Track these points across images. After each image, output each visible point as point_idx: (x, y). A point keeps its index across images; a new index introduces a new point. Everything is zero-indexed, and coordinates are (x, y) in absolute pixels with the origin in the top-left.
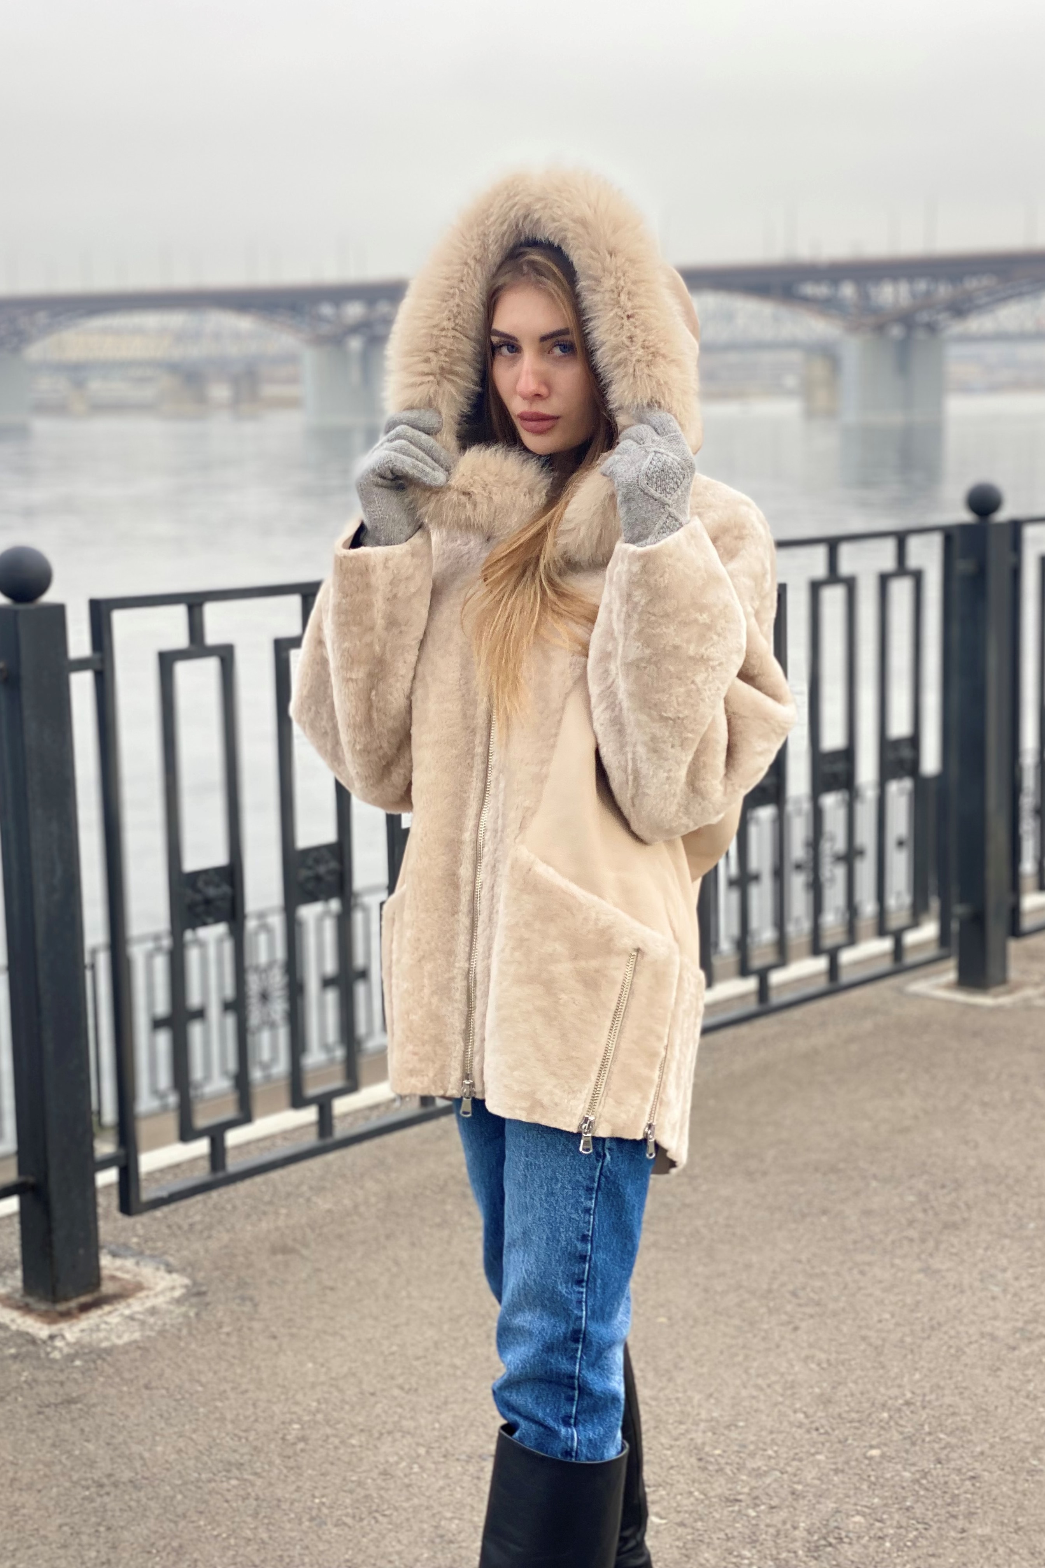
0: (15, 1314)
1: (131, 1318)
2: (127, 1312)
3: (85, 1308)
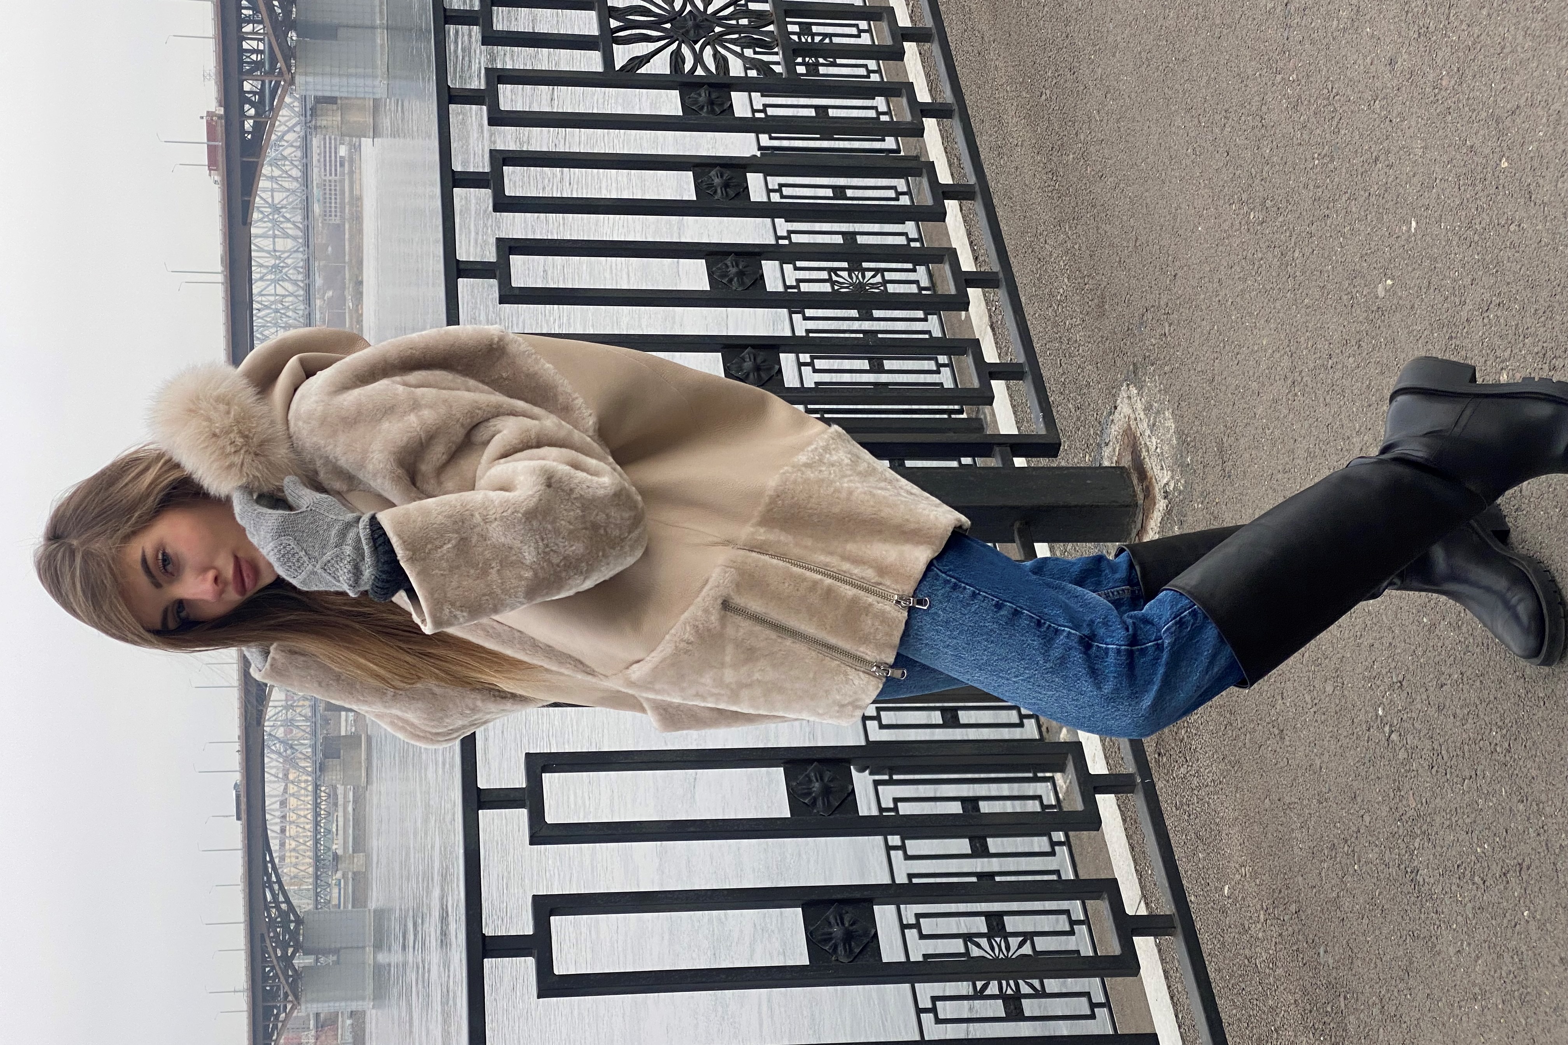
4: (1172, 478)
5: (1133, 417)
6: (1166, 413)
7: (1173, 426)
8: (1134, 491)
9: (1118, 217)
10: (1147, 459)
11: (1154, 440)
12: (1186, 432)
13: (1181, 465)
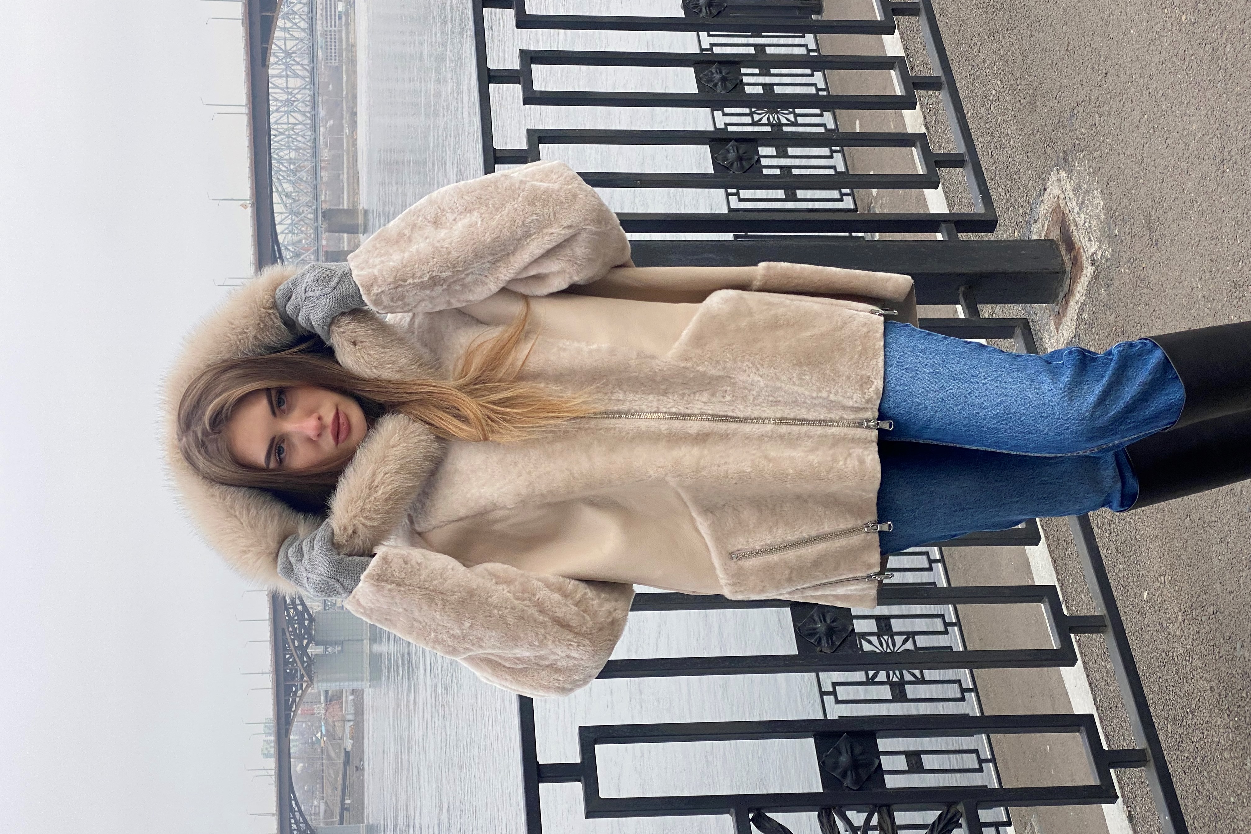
0: (1072, 303)
1: (1081, 205)
2: (1077, 209)
3: (1070, 245)
4: (1100, 248)
5: (1062, 196)
6: (1095, 192)
7: (1102, 203)
8: (1062, 260)
9: (1051, 25)
10: (1075, 233)
11: (1082, 216)
12: (1114, 208)
13: (1109, 236)
